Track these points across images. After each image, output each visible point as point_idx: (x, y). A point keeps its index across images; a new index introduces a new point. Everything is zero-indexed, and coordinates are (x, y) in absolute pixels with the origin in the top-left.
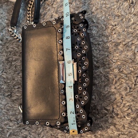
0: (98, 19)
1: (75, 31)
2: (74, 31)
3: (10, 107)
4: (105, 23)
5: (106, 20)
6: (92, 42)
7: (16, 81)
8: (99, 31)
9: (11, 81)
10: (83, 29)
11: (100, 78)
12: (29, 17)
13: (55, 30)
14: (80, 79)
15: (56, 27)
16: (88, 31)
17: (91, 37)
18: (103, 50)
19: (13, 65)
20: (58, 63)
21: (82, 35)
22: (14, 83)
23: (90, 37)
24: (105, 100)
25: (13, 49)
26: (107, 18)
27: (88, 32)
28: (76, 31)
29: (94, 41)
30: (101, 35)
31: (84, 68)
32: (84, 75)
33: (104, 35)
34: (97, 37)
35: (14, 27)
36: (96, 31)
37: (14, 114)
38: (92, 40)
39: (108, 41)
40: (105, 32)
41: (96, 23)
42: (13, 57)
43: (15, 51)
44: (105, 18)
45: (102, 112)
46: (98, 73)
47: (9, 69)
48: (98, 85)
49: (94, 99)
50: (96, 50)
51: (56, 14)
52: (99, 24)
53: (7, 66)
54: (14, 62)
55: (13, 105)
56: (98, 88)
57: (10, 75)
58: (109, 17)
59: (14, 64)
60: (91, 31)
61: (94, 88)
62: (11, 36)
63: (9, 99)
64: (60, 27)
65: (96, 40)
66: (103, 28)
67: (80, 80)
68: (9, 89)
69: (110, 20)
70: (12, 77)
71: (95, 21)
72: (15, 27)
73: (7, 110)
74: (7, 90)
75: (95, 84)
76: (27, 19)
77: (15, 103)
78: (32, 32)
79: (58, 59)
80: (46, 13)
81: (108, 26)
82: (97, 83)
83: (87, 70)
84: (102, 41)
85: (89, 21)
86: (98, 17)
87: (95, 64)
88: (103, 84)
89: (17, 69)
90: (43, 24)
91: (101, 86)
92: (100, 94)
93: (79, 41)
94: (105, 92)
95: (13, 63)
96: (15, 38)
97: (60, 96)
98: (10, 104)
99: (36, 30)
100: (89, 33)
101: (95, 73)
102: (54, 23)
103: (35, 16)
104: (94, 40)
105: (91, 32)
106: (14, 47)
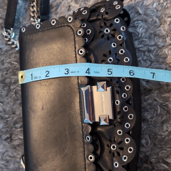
0: (147, 8)
1: (107, 31)
2: (105, 31)
3: (10, 157)
4: (159, 13)
5: (160, 8)
6: (138, 48)
7: (17, 115)
8: (149, 28)
9: (11, 116)
10: (122, 27)
11: (154, 109)
12: (33, 12)
13: (72, 33)
14: (118, 116)
15: (74, 26)
16: (130, 28)
17: (136, 40)
18: (157, 61)
19: (12, 90)
20: (79, 89)
21: (120, 38)
22: (15, 119)
23: (134, 38)
24: (164, 147)
25: (11, 65)
26: (162, 6)
27: (131, 30)
28: (109, 31)
29: (141, 46)
30: (153, 36)
31: (125, 96)
32: (126, 109)
33: (157, 35)
34: (146, 38)
35: (10, 30)
36: (143, 29)
37: (16, 168)
38: (138, 44)
39: (166, 45)
40: (159, 30)
41: (143, 15)
42: (12, 77)
43: (14, 68)
44: (158, 6)
45: (159, 166)
46: (150, 101)
47: (7, 97)
48: (151, 121)
49: (145, 145)
50: (145, 61)
51: (76, 3)
52: (148, 16)
53: (3, 91)
54: (13, 85)
55: (15, 154)
56: (151, 126)
57: (8, 105)
58: (165, 4)
59: (14, 89)
60: (135, 29)
61: (144, 126)
62: (7, 44)
63: (9, 144)
64: (81, 26)
65: (144, 45)
66: (155, 22)
67: (119, 118)
68: (7, 129)
69: (168, 8)
70: (12, 110)
71: (142, 12)
72: (12, 29)
73: (5, 161)
74: (4, 130)
75: (145, 120)
76: (30, 16)
77: (18, 150)
78: (35, 37)
79: (79, 82)
80: (60, 3)
81: (163, 19)
82: (149, 117)
83: (129, 99)
84: (155, 45)
85: (132, 13)
86: (146, 4)
87: (145, 85)
88: (160, 119)
89: (18, 97)
90: (52, 22)
91: (156, 122)
92: (154, 136)
93: (114, 48)
94: (162, 134)
95: (12, 87)
96: (13, 46)
97: (85, 146)
98: (10, 152)
99: (40, 34)
100: (132, 33)
101: (145, 101)
102: (70, 19)
103: (42, 9)
104: (141, 44)
105: (135, 31)
106: (13, 61)
